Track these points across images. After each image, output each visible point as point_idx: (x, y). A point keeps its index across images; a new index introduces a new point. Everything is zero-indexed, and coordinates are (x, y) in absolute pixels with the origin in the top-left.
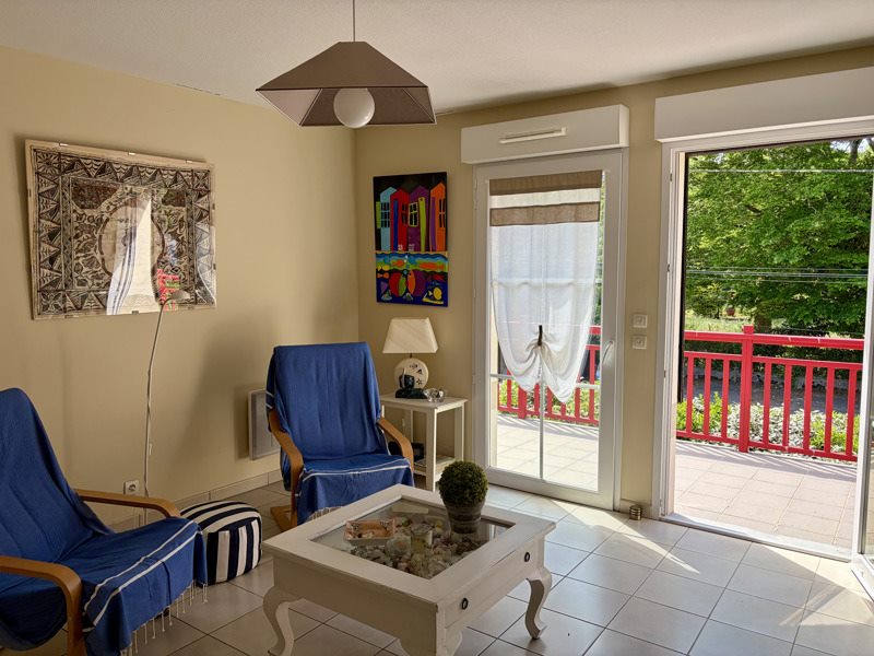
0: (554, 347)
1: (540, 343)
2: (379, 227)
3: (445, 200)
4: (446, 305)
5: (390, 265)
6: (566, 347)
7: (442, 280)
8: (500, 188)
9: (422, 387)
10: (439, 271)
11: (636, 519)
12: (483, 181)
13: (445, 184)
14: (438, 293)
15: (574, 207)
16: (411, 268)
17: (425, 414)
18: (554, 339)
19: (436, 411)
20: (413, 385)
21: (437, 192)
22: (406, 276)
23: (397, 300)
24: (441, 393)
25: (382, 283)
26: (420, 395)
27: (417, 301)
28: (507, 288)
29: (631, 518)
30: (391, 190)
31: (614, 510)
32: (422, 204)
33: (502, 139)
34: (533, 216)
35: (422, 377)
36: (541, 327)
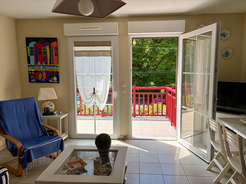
0: (99, 94)
1: (94, 93)
2: (29, 55)
3: (57, 47)
4: (58, 82)
5: (34, 69)
6: (102, 94)
7: (57, 74)
8: (77, 44)
9: (52, 111)
10: (55, 71)
11: (125, 140)
12: (71, 41)
13: (57, 41)
14: (55, 79)
15: (103, 52)
16: (44, 70)
17: (57, 120)
18: (99, 92)
19: (61, 118)
20: (49, 111)
21: (54, 44)
22: (42, 73)
23: (38, 81)
24: (61, 112)
25: (31, 75)
26: (52, 114)
27: (47, 81)
28: (82, 76)
29: (124, 140)
30: (34, 43)
31: (118, 139)
32: (48, 48)
33: (79, 28)
34: (89, 54)
35: (52, 108)
36: (94, 88)
